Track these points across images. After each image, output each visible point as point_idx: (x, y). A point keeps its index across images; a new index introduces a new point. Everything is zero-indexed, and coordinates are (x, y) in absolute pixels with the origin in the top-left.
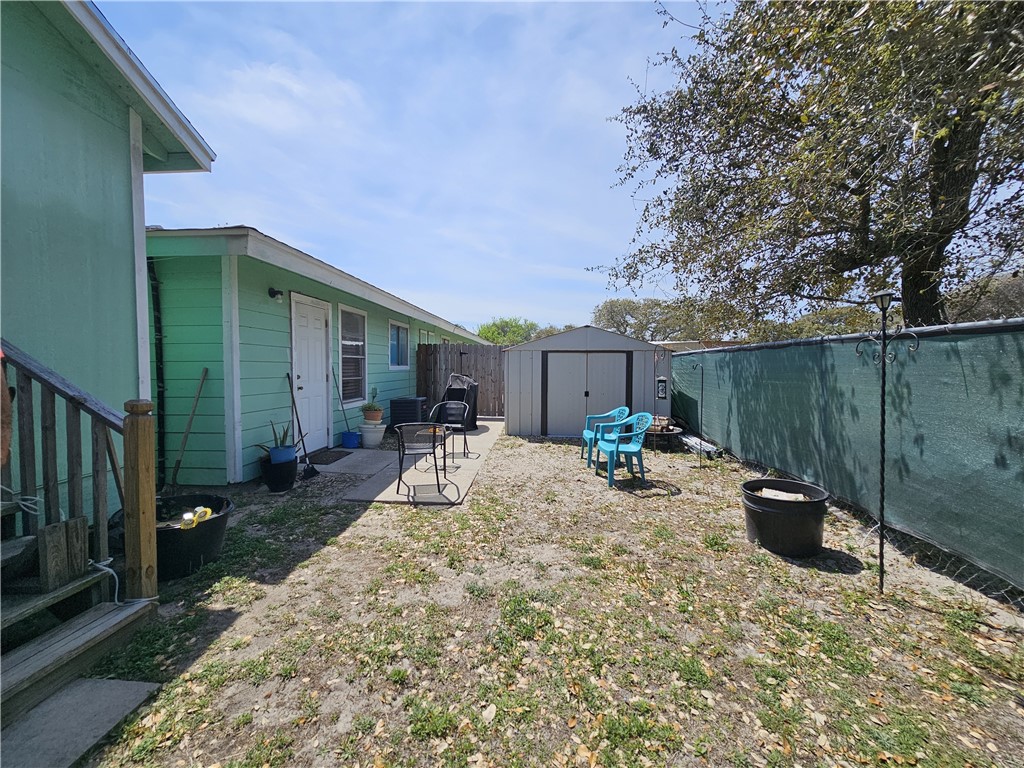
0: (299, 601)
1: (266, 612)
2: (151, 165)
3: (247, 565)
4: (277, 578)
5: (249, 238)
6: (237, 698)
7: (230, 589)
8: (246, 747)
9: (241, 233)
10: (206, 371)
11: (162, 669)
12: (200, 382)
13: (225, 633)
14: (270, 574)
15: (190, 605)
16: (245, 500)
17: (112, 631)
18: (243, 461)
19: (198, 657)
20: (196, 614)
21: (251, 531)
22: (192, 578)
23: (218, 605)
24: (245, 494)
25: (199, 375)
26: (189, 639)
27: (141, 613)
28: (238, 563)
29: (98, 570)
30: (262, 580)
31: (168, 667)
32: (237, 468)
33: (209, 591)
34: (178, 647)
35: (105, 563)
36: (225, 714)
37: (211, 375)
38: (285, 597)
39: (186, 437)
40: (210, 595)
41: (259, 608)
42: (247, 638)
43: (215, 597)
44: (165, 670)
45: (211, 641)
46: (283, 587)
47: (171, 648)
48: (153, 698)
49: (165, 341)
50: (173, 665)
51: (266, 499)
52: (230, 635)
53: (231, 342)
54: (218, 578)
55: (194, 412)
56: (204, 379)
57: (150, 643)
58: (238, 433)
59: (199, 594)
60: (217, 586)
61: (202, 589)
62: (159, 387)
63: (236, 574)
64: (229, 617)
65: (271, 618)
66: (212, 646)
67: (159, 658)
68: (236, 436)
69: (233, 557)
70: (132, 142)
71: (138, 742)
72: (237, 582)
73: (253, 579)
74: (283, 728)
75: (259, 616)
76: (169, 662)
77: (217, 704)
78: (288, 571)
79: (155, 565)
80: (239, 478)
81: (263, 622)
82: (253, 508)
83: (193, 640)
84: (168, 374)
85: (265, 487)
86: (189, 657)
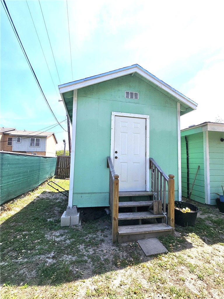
0: (214, 256)
1: (202, 252)
2: (182, 113)
3: (201, 233)
4: (210, 243)
5: (208, 125)
6: (184, 271)
7: (194, 237)
8: (180, 287)
9: (205, 124)
10: (199, 166)
11: (170, 248)
12: (197, 170)
13: (188, 249)
14: (208, 240)
15: (182, 235)
16: (210, 211)
17: (163, 231)
18: (211, 198)
19: (179, 251)
20: (183, 239)
21: (208, 223)
22: (185, 228)
23: (189, 240)
24: (211, 209)
25: (197, 168)
26: (179, 245)
27: (170, 230)
28: (198, 230)
29: (163, 214)
30: (204, 241)
31: (172, 248)
32: (208, 199)
33: (187, 234)
34: (176, 245)
35: (165, 213)
36: (179, 272)
37: (201, 168)
38: (210, 252)
39: (193, 186)
40: (188, 236)
41: (200, 249)
42: (193, 256)
43: (189, 237)
44: (171, 249)
45: (183, 249)
46: (211, 247)
47: (174, 244)
48: (166, 253)
49: (189, 157)
50: (173, 249)
51: (217, 214)
52: (189, 251)
53: (206, 158)
54: (191, 232)
55: (195, 178)
56: (198, 169)
57: (170, 239)
58: (209, 188)
59: (185, 234)
60: (190, 234)
61: (186, 233)
62: (187, 170)
63: (197, 234)
64: (190, 246)
65: (203, 255)
66: (182, 251)
67: (171, 245)
68: (208, 189)
69: (198, 228)
70: (178, 110)
71: (160, 261)
72: (196, 236)
73: (201, 238)
74: (192, 293)
75: (199, 252)
76: (172, 247)
77: (178, 268)
78: (214, 242)
79: (174, 219)
80: (209, 203)
81: (200, 255)
82: (211, 215)
83: (180, 246)
84: (190, 167)
85: (218, 209)
86: (177, 249)
